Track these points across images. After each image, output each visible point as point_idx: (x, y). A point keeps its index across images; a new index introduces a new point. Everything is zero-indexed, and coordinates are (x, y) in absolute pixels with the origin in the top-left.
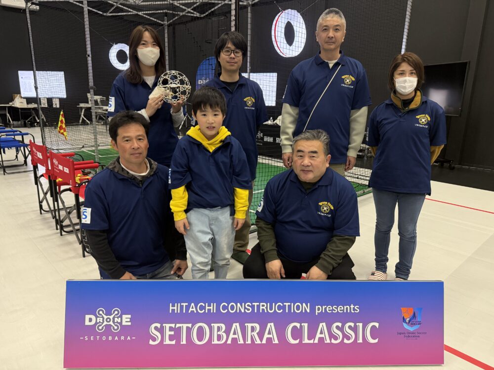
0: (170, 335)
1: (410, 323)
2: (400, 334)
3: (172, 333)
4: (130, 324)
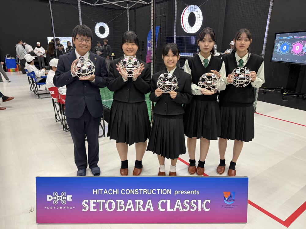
2: (223, 206)
3: (95, 205)
4: (71, 200)
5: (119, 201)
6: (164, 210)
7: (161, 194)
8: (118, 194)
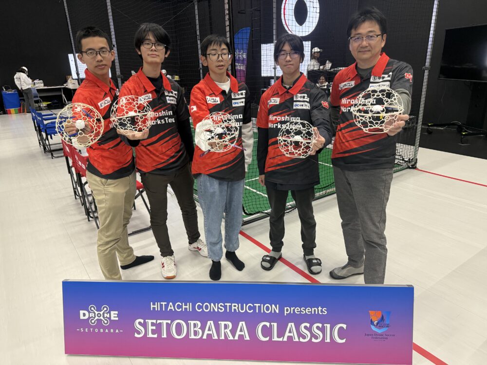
0: (152, 330)
1: (378, 325)
3: (154, 328)
4: (117, 319)
5: (192, 323)
6: (267, 339)
7: (262, 312)
8: (191, 310)
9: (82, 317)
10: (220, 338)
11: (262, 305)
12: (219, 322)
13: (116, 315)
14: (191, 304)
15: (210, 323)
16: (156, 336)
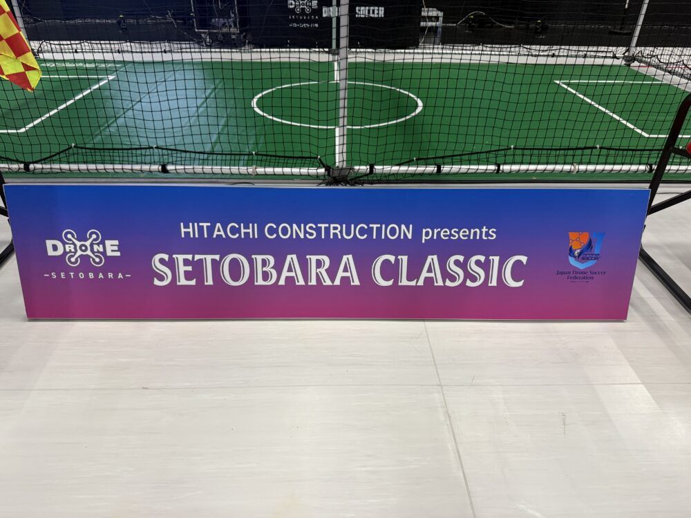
0: (186, 273)
1: (581, 257)
2: (562, 273)
3: (189, 268)
4: (118, 254)
5: (259, 258)
6: (390, 283)
7: (383, 237)
8: (256, 237)
9: (51, 252)
10: (309, 284)
11: (384, 226)
12: (308, 257)
13: (116, 248)
14: (256, 225)
15: (292, 259)
16: (193, 282)
